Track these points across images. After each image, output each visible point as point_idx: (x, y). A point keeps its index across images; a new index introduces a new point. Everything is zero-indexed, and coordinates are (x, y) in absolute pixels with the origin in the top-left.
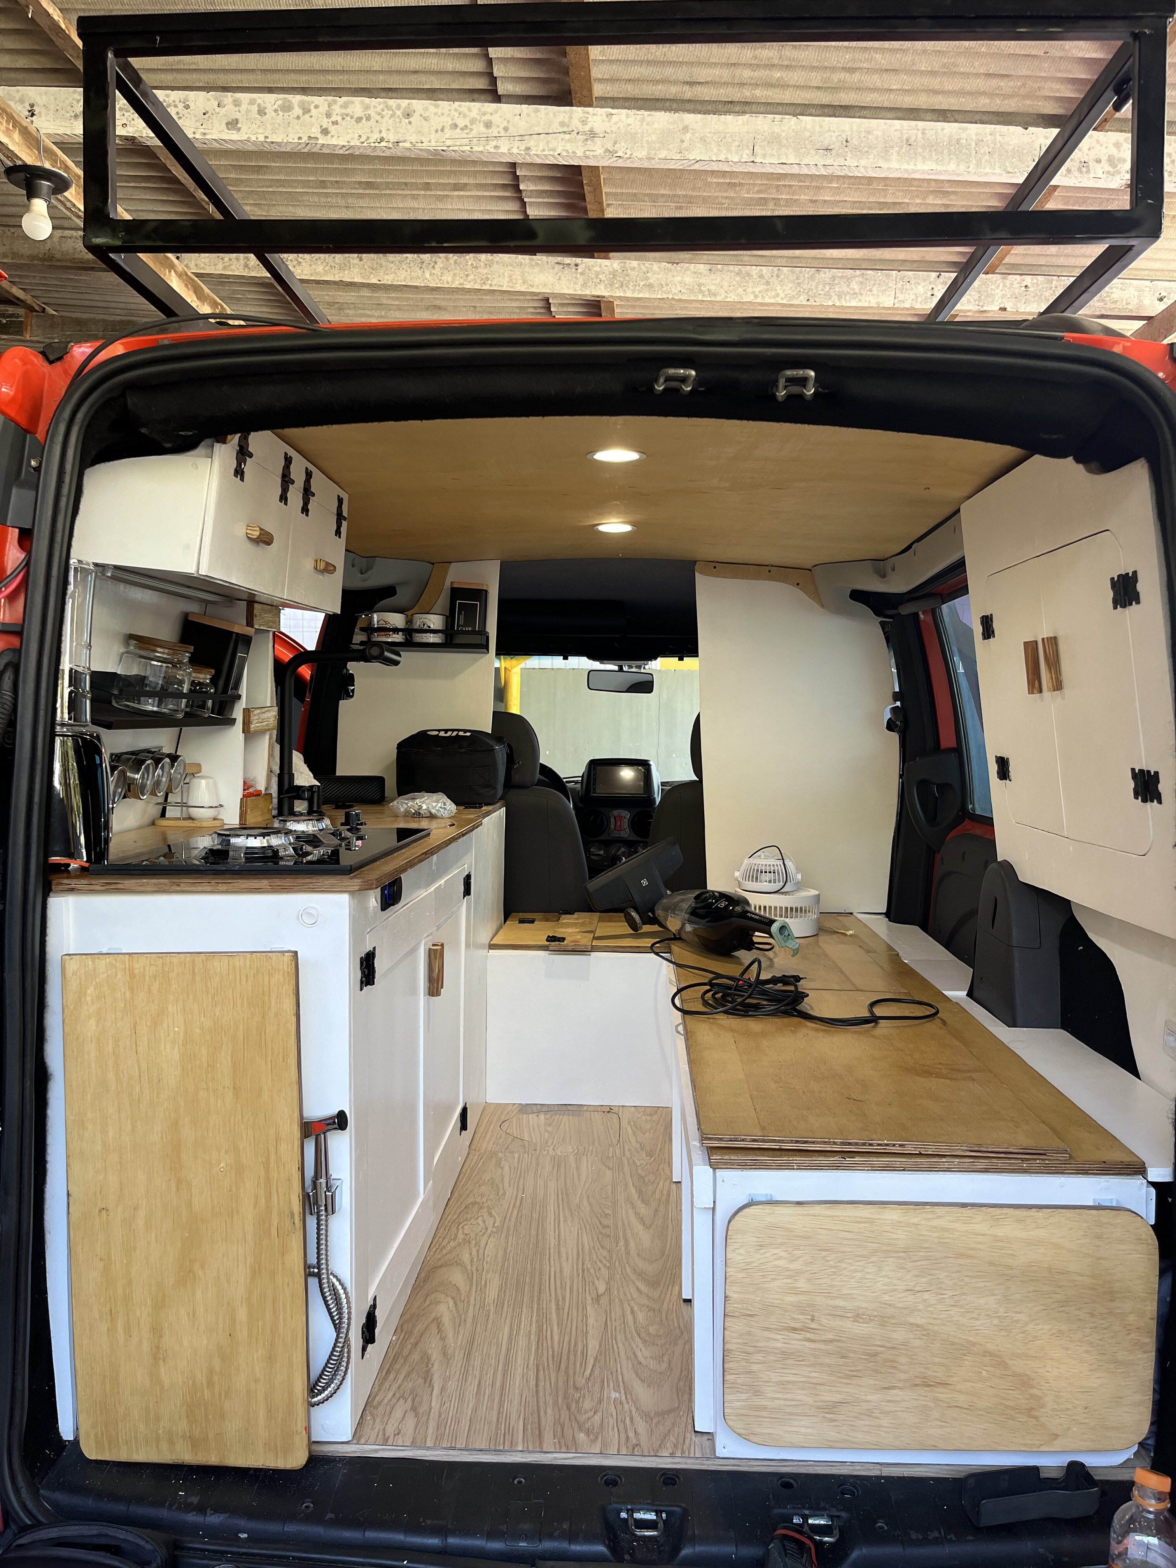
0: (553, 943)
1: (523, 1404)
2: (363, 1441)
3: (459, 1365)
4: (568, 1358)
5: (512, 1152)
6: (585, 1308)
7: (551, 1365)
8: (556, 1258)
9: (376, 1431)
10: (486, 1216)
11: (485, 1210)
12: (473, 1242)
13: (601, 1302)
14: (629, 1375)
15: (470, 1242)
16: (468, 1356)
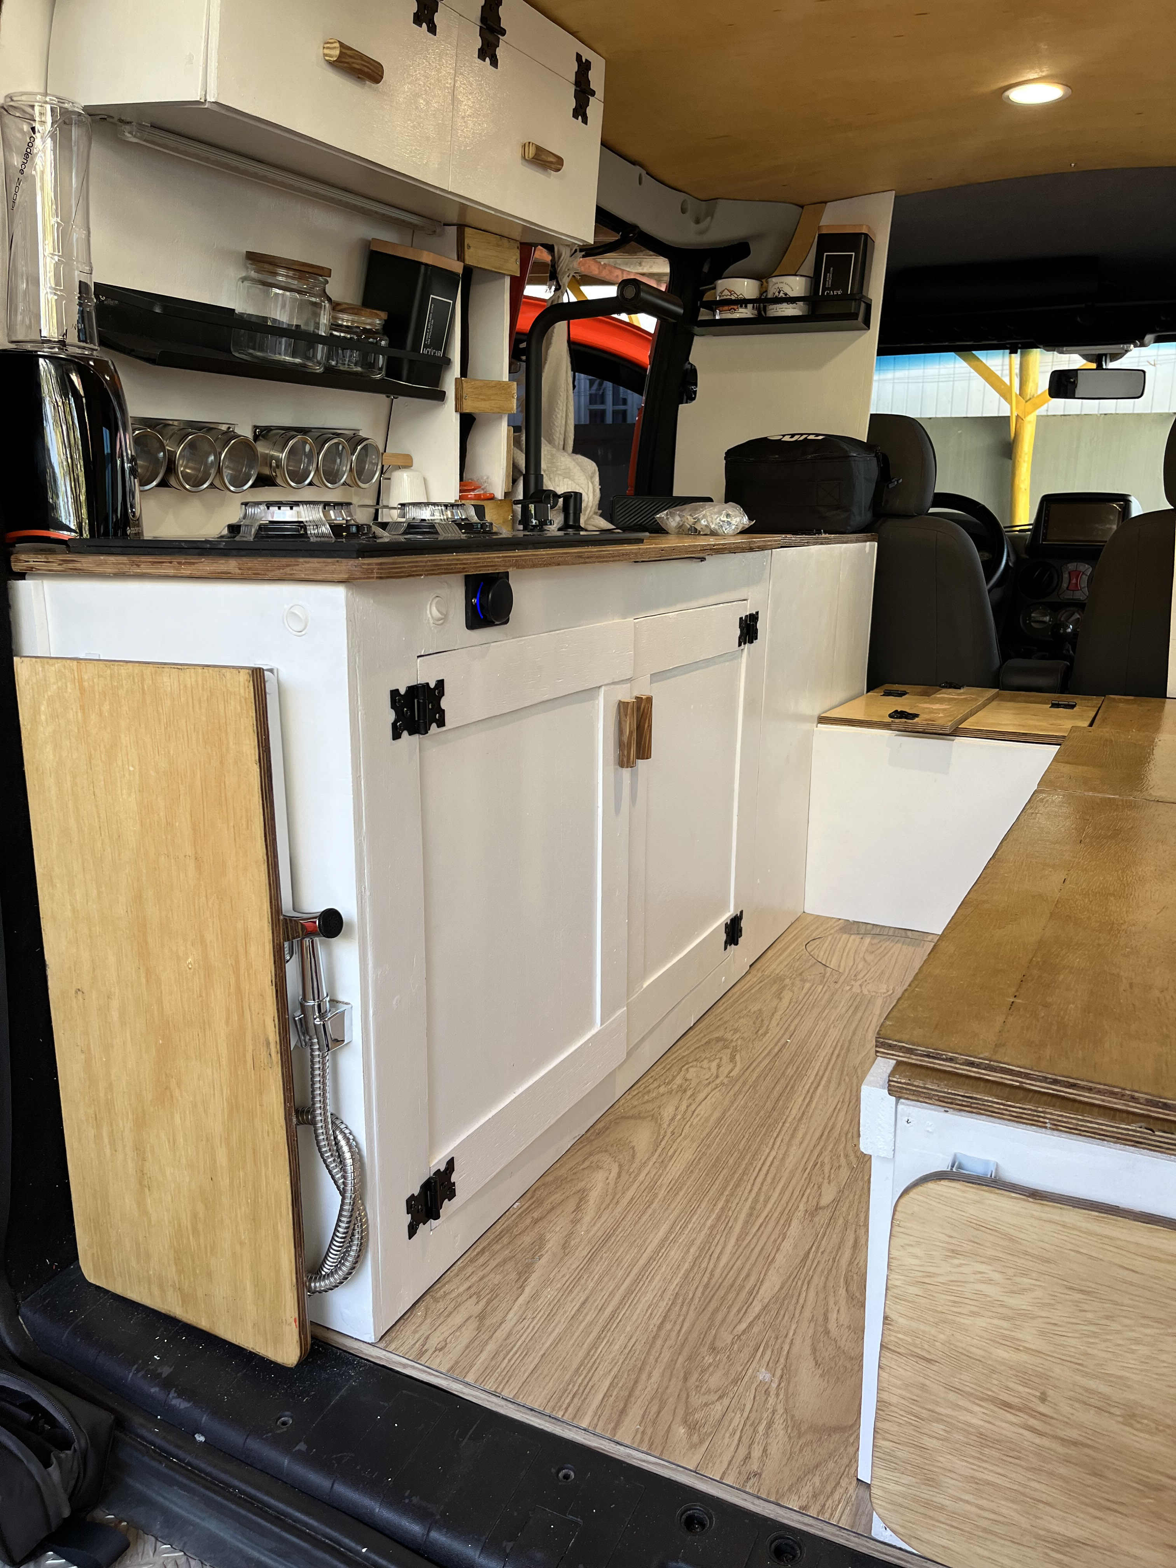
0: (897, 720)
1: (627, 1351)
2: (392, 1347)
3: (574, 1266)
4: (726, 1294)
5: (804, 981)
6: (789, 1221)
7: (696, 1301)
8: (787, 1138)
9: (417, 1336)
10: (726, 1059)
11: (729, 1051)
12: (689, 1093)
13: (816, 1219)
14: (802, 1348)
15: (685, 1091)
16: (591, 1258)
